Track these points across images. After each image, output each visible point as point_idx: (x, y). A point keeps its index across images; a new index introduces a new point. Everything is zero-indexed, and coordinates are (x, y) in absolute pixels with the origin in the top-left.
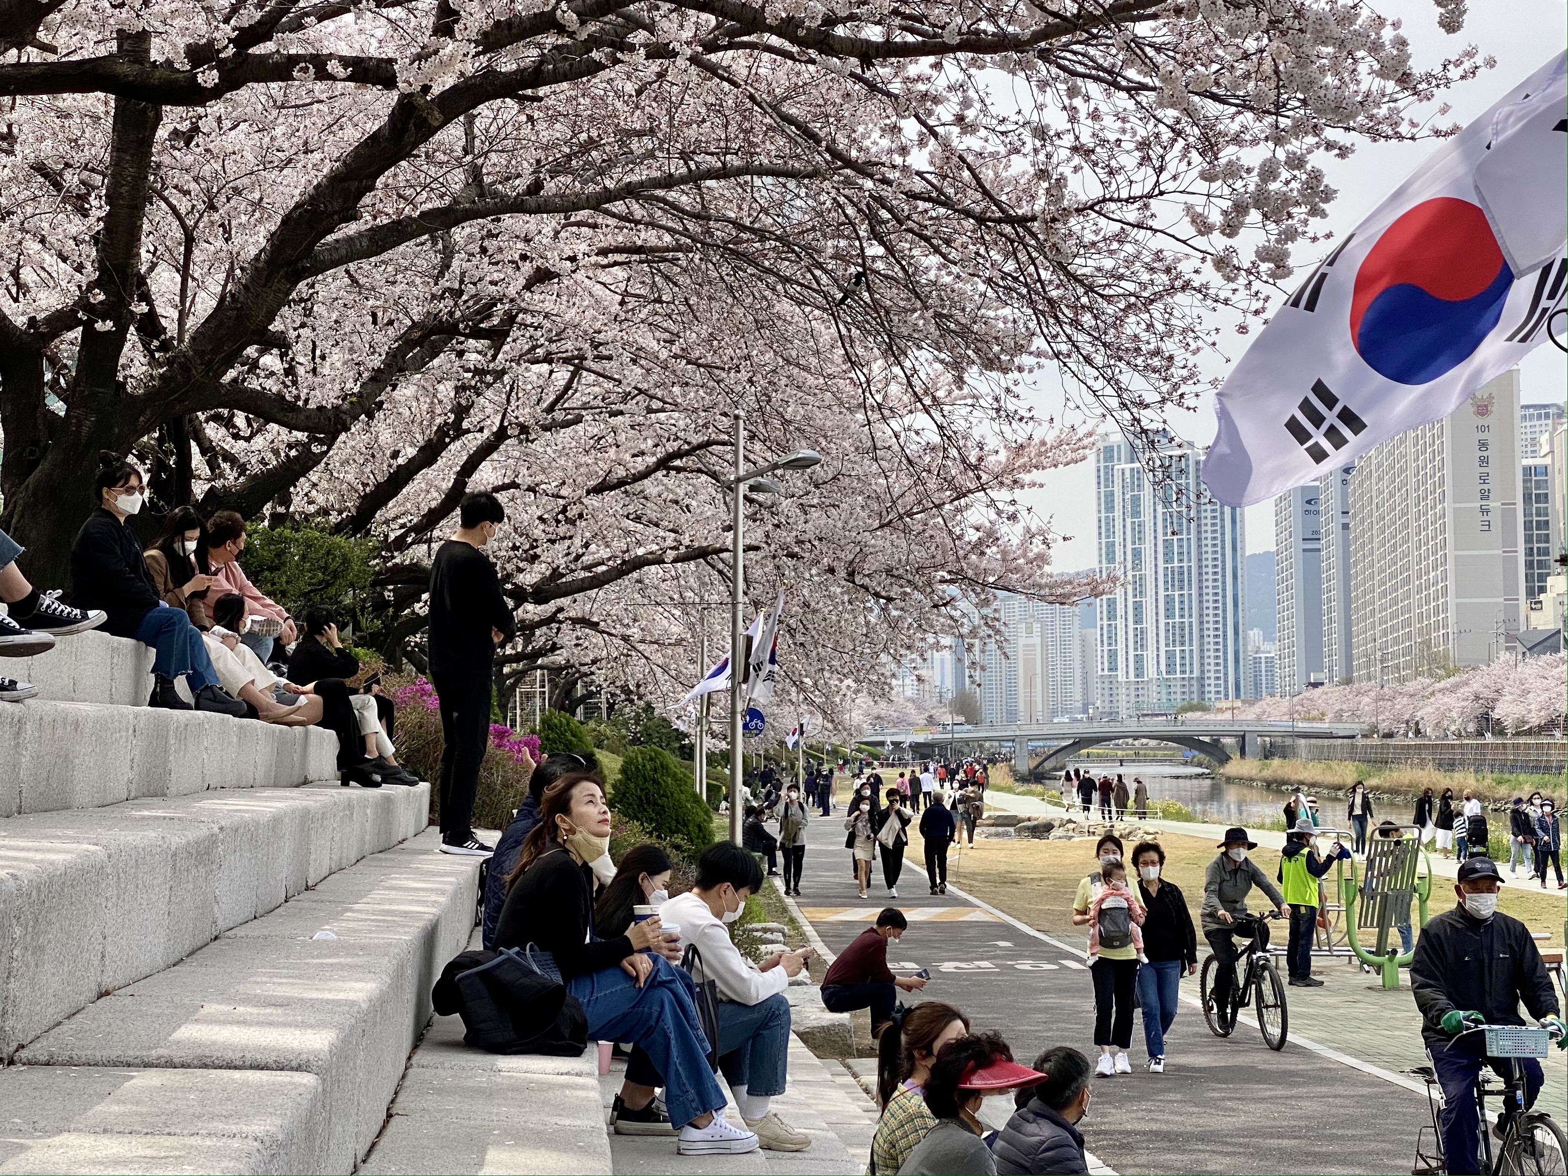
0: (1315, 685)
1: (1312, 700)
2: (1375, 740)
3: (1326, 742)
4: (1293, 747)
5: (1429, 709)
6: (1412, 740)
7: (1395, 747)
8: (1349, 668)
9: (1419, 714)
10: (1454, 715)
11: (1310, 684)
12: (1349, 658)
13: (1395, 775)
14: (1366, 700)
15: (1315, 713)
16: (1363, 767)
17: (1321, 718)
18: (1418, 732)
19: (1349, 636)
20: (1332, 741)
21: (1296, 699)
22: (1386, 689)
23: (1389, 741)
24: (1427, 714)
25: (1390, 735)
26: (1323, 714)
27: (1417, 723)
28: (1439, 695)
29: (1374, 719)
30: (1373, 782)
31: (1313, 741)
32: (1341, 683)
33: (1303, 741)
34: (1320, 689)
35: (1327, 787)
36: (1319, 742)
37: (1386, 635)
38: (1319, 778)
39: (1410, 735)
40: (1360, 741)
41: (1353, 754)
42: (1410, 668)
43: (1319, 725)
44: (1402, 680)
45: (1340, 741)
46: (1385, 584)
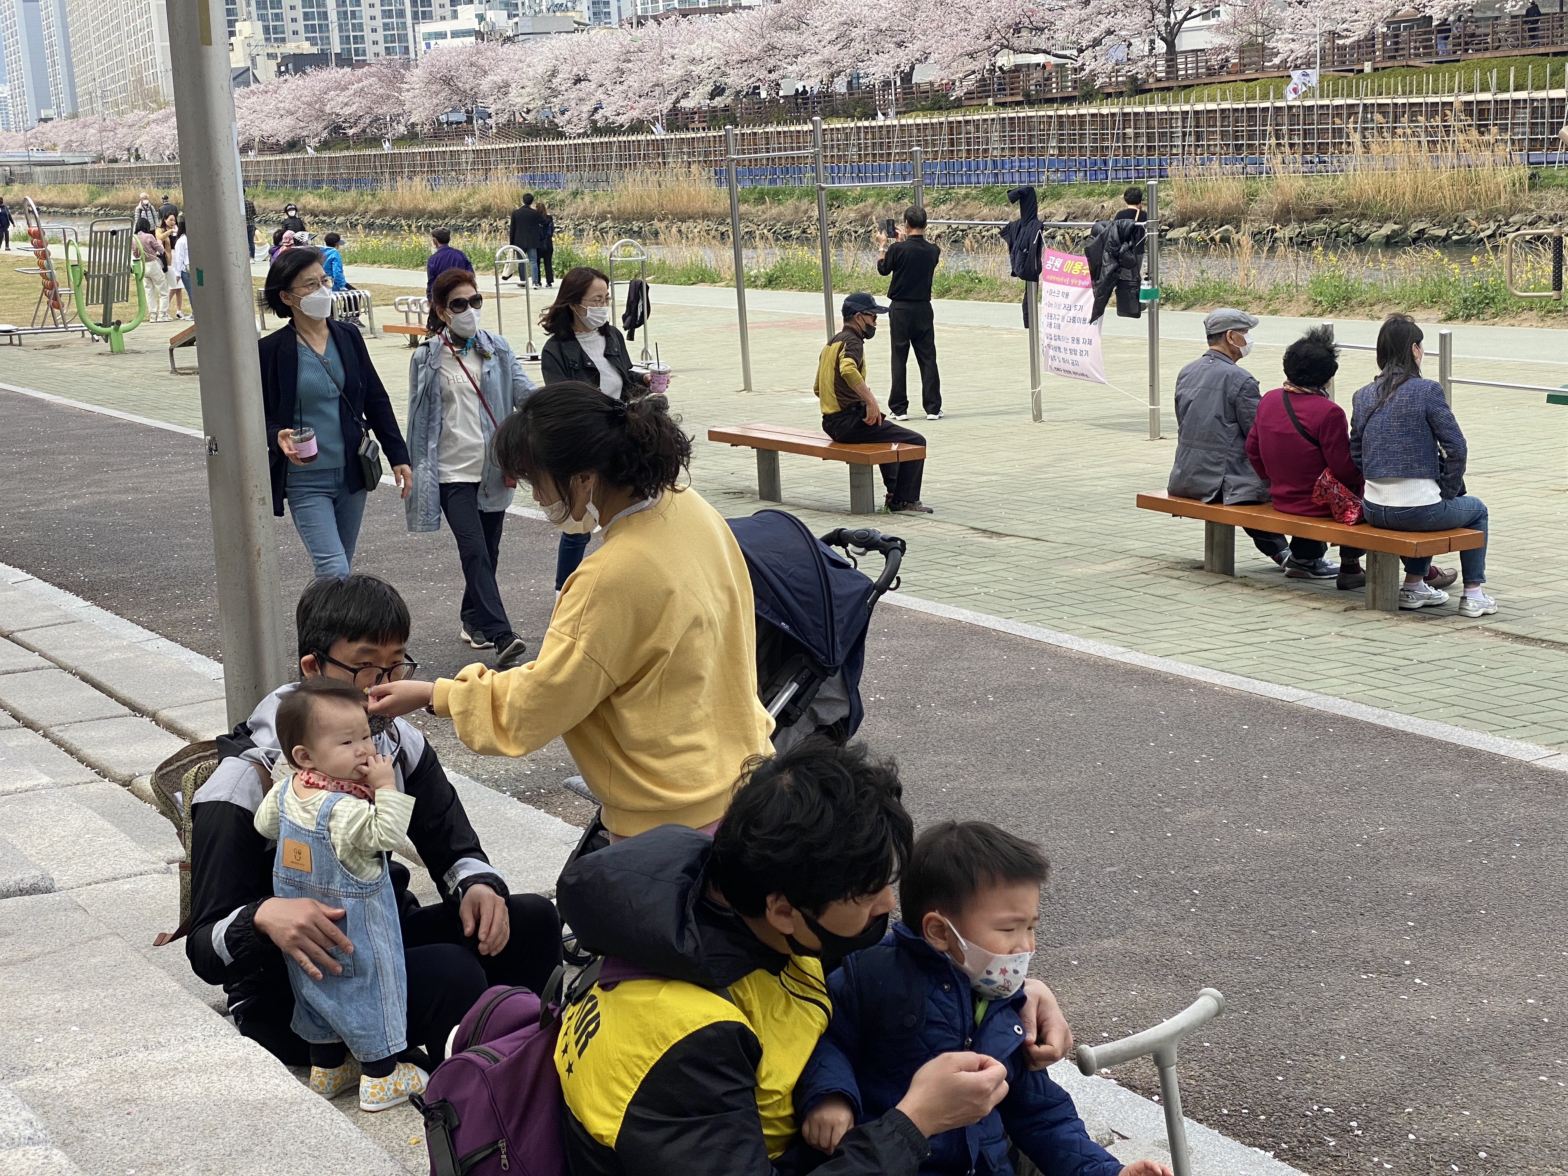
0: (45, 120)
1: (44, 133)
2: (102, 165)
3: (59, 168)
4: (31, 174)
5: (145, 137)
6: (133, 164)
7: (119, 170)
8: (74, 104)
9: (138, 142)
10: (168, 142)
11: (41, 120)
12: (73, 96)
13: (121, 194)
14: (92, 131)
15: (47, 144)
16: (93, 188)
17: (54, 147)
18: (138, 157)
19: (71, 76)
20: (65, 167)
21: (29, 134)
22: (107, 121)
23: (115, 165)
24: (144, 141)
25: (115, 161)
26: (55, 145)
27: (137, 150)
28: (153, 125)
29: (99, 148)
30: (103, 200)
31: (48, 168)
32: (67, 118)
33: (38, 169)
34: (50, 123)
35: (64, 207)
36: (53, 168)
37: (103, 75)
38: (56, 200)
39: (132, 160)
40: (89, 167)
41: (82, 177)
42: (126, 103)
43: (52, 154)
44: (120, 114)
45: (70, 168)
46: (98, 30)
